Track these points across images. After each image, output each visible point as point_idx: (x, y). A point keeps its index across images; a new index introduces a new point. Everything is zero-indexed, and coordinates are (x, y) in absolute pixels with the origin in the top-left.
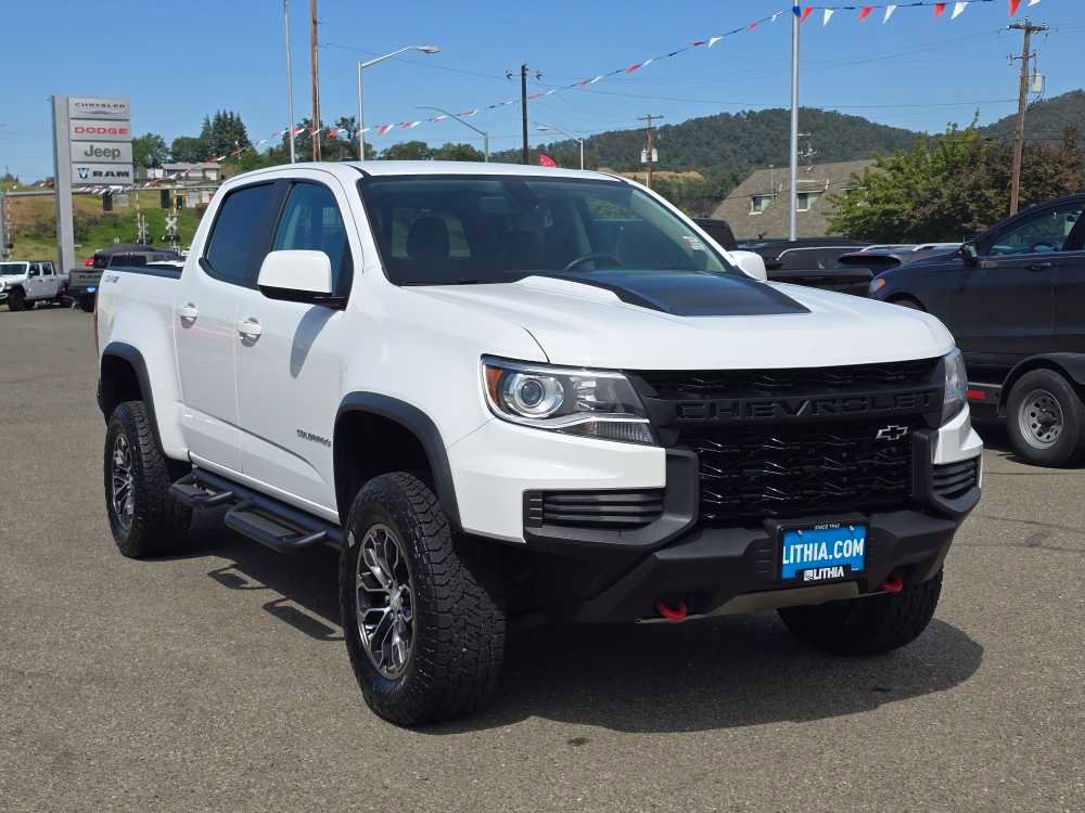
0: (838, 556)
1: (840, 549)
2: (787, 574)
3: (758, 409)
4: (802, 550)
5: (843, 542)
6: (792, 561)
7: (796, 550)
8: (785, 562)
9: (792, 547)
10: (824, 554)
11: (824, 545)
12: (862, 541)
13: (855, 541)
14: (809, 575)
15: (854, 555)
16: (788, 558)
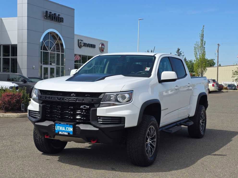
0: (67, 130)
1: (68, 129)
2: (57, 132)
3: (53, 98)
4: (59, 128)
5: (68, 127)
6: (57, 129)
7: (58, 127)
8: (56, 129)
9: (57, 127)
10: (64, 129)
11: (64, 127)
12: (72, 128)
13: (71, 128)
14: (60, 133)
15: (71, 131)
16: (57, 128)
